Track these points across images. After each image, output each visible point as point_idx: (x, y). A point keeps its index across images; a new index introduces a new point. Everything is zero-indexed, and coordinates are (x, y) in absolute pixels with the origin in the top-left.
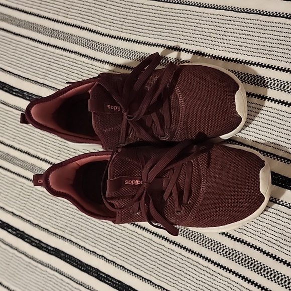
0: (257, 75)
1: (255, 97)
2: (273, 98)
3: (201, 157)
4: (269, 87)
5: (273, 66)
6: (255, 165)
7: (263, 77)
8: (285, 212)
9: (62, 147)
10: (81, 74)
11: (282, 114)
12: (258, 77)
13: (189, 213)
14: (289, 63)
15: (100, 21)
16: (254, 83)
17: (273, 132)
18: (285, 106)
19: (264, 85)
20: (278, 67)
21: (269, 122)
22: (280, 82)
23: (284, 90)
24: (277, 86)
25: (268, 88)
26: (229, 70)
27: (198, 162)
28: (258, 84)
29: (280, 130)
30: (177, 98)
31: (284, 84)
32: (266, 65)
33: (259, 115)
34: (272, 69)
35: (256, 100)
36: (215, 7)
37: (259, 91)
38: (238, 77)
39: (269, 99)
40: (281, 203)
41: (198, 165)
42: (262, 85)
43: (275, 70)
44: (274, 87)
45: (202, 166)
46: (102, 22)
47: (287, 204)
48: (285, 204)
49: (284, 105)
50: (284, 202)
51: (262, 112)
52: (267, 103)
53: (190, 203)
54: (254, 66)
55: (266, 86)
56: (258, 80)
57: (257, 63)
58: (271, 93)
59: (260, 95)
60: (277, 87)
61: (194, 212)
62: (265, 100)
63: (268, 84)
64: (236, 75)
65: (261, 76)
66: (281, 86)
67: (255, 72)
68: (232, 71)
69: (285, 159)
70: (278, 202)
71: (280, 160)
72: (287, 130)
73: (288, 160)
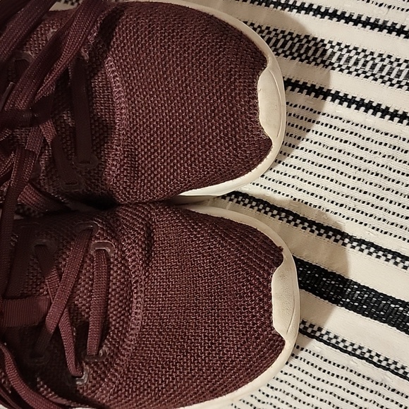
0: (307, 37)
1: (301, 91)
2: (346, 95)
3: (129, 238)
4: (336, 65)
5: (347, 15)
6: (261, 260)
7: (322, 41)
8: (367, 376)
11: (366, 133)
12: (308, 42)
13: (103, 380)
14: (386, 8)
16: (300, 55)
17: (343, 179)
18: (374, 114)
19: (323, 62)
20: (359, 17)
21: (334, 154)
22: (362, 54)
23: (373, 75)
24: (356, 64)
25: (333, 69)
26: (246, 23)
27: (124, 252)
28: (307, 58)
29: (359, 174)
30: (107, 85)
31: (373, 59)
32: (330, 11)
33: (310, 135)
34: (343, 21)
35: (302, 98)
37: (312, 74)
38: (268, 41)
39: (336, 96)
40: (358, 352)
41: (124, 258)
42: (319, 61)
43: (351, 23)
44: (348, 68)
45: (134, 261)
47: (371, 357)
48: (367, 355)
49: (371, 111)
50: (364, 350)
51: (316, 127)
52: (330, 106)
53: (105, 353)
54: (299, 12)
55: (327, 64)
56: (309, 48)
57: (306, 6)
58: (339, 81)
59: (313, 86)
60: (354, 68)
61: (115, 376)
62: (325, 98)
63: (334, 60)
64: (263, 37)
65: (315, 39)
66: (364, 65)
67: (302, 28)
68: (252, 24)
69: (370, 245)
70: (350, 349)
71: (358, 248)
72: (377, 175)
73: (378, 248)
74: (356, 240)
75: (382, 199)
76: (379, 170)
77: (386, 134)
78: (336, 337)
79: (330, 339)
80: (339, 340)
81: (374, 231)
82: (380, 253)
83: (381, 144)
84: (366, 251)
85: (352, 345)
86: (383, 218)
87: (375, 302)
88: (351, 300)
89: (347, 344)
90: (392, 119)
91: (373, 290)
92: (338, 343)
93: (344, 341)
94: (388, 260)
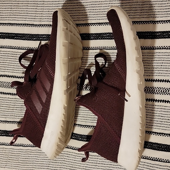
9: (7, 158)
10: (9, 106)
15: (14, 69)
36: (92, 48)
46: (16, 69)
69: (162, 134)
70: (165, 161)
71: (160, 135)
72: (159, 116)
73: (165, 134)
74: (159, 133)
75: (162, 122)
76: (159, 115)
77: (158, 106)
78: (161, 159)
79: (159, 160)
80: (162, 159)
81: (162, 130)
82: (166, 135)
83: (158, 108)
84: (162, 135)
85: (166, 160)
86: (164, 126)
87: (168, 148)
88: (162, 149)
89: (164, 160)
90: (158, 102)
91: (167, 145)
92: (162, 160)
93: (163, 159)
94: (168, 136)
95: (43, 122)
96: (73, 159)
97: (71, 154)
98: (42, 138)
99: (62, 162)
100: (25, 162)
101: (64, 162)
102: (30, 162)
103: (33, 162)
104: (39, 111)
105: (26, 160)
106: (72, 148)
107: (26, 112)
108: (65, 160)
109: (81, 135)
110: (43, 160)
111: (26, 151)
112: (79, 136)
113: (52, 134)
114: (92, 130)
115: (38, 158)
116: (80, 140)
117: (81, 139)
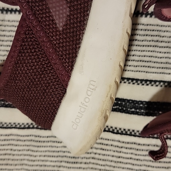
95: (69, 54)
96: (116, 154)
97: (110, 143)
98: (62, 99)
99: (88, 161)
100: (5, 162)
101: (92, 161)
102: (16, 162)
103: (23, 162)
104: (60, 24)
105: (7, 157)
106: (113, 130)
107: (18, 32)
108: (97, 156)
109: (133, 101)
110: (46, 158)
111: (7, 138)
112: (131, 103)
113: (92, 87)
114: (161, 91)
115: (35, 154)
116: (133, 113)
117: (133, 110)
